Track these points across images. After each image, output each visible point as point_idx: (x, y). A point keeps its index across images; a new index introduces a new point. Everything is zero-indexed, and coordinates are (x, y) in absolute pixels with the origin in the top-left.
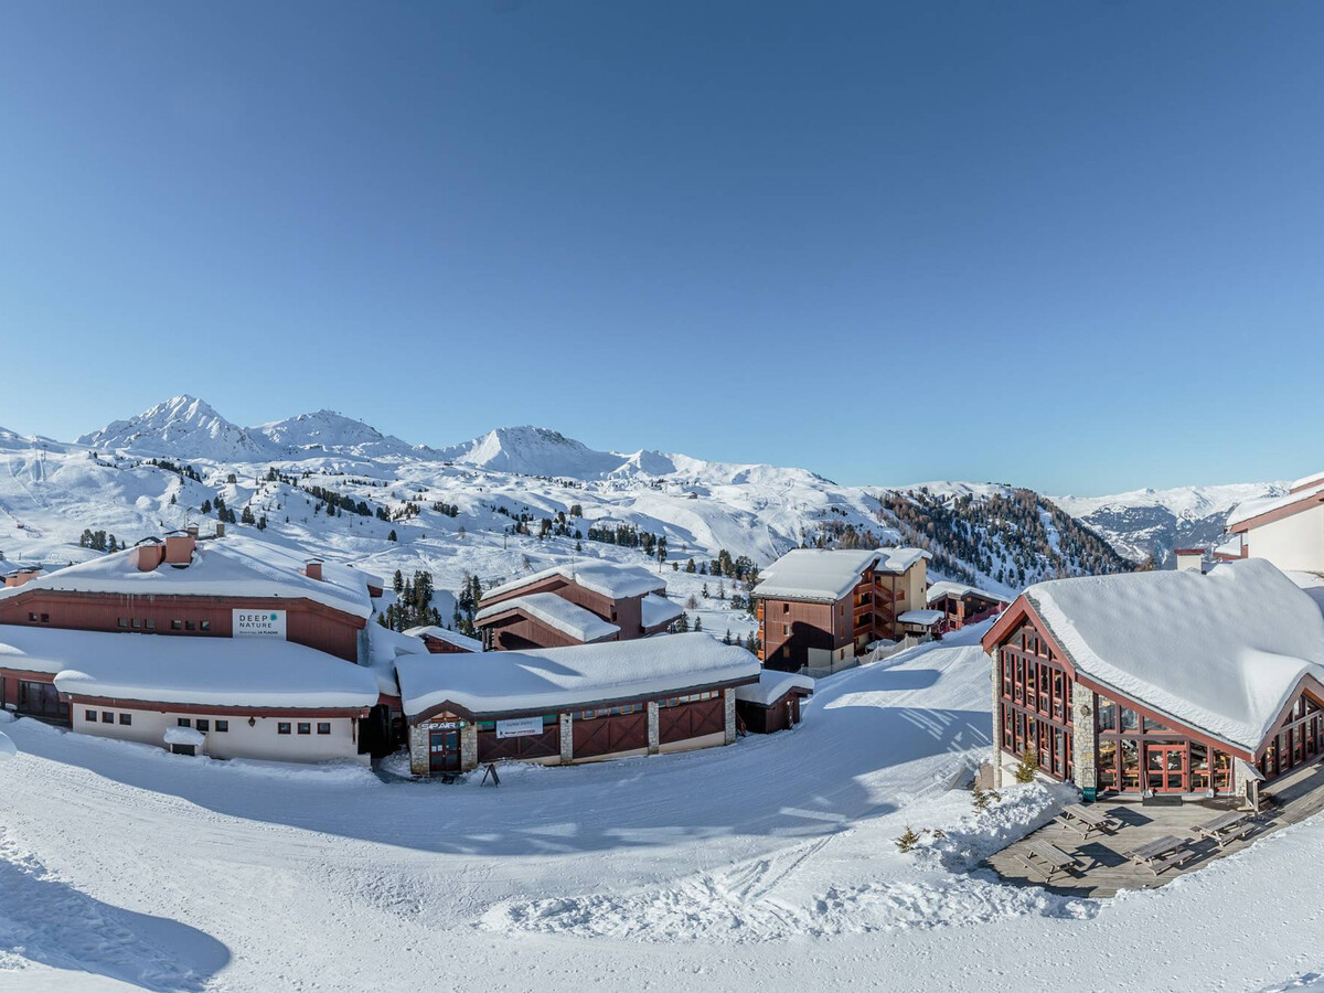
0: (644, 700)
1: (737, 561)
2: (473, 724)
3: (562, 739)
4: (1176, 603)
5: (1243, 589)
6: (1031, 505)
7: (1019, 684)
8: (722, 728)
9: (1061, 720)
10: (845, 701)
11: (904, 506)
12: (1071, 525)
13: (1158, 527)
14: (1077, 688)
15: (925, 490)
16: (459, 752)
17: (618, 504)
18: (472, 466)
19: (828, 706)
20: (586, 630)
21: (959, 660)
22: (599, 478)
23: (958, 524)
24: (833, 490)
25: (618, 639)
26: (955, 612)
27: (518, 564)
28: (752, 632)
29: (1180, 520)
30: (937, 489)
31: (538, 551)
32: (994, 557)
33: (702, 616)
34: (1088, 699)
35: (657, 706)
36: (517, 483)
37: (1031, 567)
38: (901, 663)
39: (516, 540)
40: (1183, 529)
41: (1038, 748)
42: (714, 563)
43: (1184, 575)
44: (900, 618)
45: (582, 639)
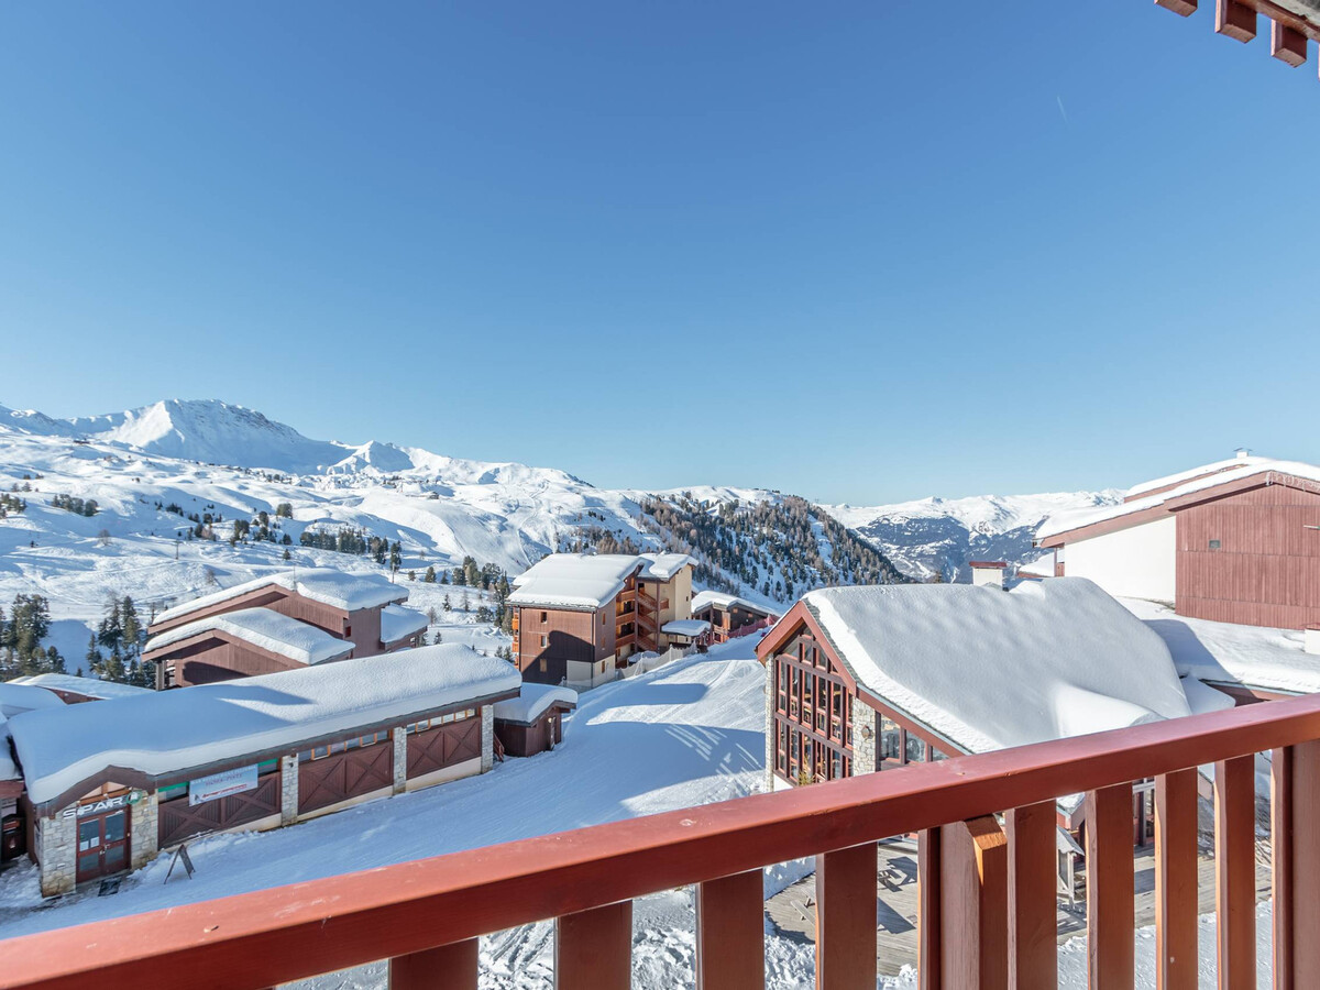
0: (388, 727)
1: (484, 568)
2: (151, 793)
3: (284, 790)
4: (971, 621)
5: (1057, 613)
6: (802, 514)
7: (794, 698)
8: (478, 753)
9: (839, 741)
10: (609, 716)
11: (666, 512)
12: (845, 536)
13: (947, 542)
14: (857, 705)
15: (688, 495)
16: (128, 841)
17: (341, 504)
18: (125, 447)
19: (591, 722)
20: (312, 651)
21: (726, 674)
22: (316, 472)
23: (723, 532)
24: (590, 493)
25: (352, 657)
26: (720, 625)
27: (197, 578)
28: (500, 648)
29: (974, 534)
30: (701, 494)
31: (228, 561)
32: (760, 567)
33: (443, 631)
34: (870, 719)
35: (405, 732)
36: (197, 474)
37: (800, 581)
38: (665, 676)
39: (196, 547)
40: (977, 545)
41: (814, 774)
42: (458, 571)
43: (981, 590)
44: (664, 629)
45: (306, 661)
